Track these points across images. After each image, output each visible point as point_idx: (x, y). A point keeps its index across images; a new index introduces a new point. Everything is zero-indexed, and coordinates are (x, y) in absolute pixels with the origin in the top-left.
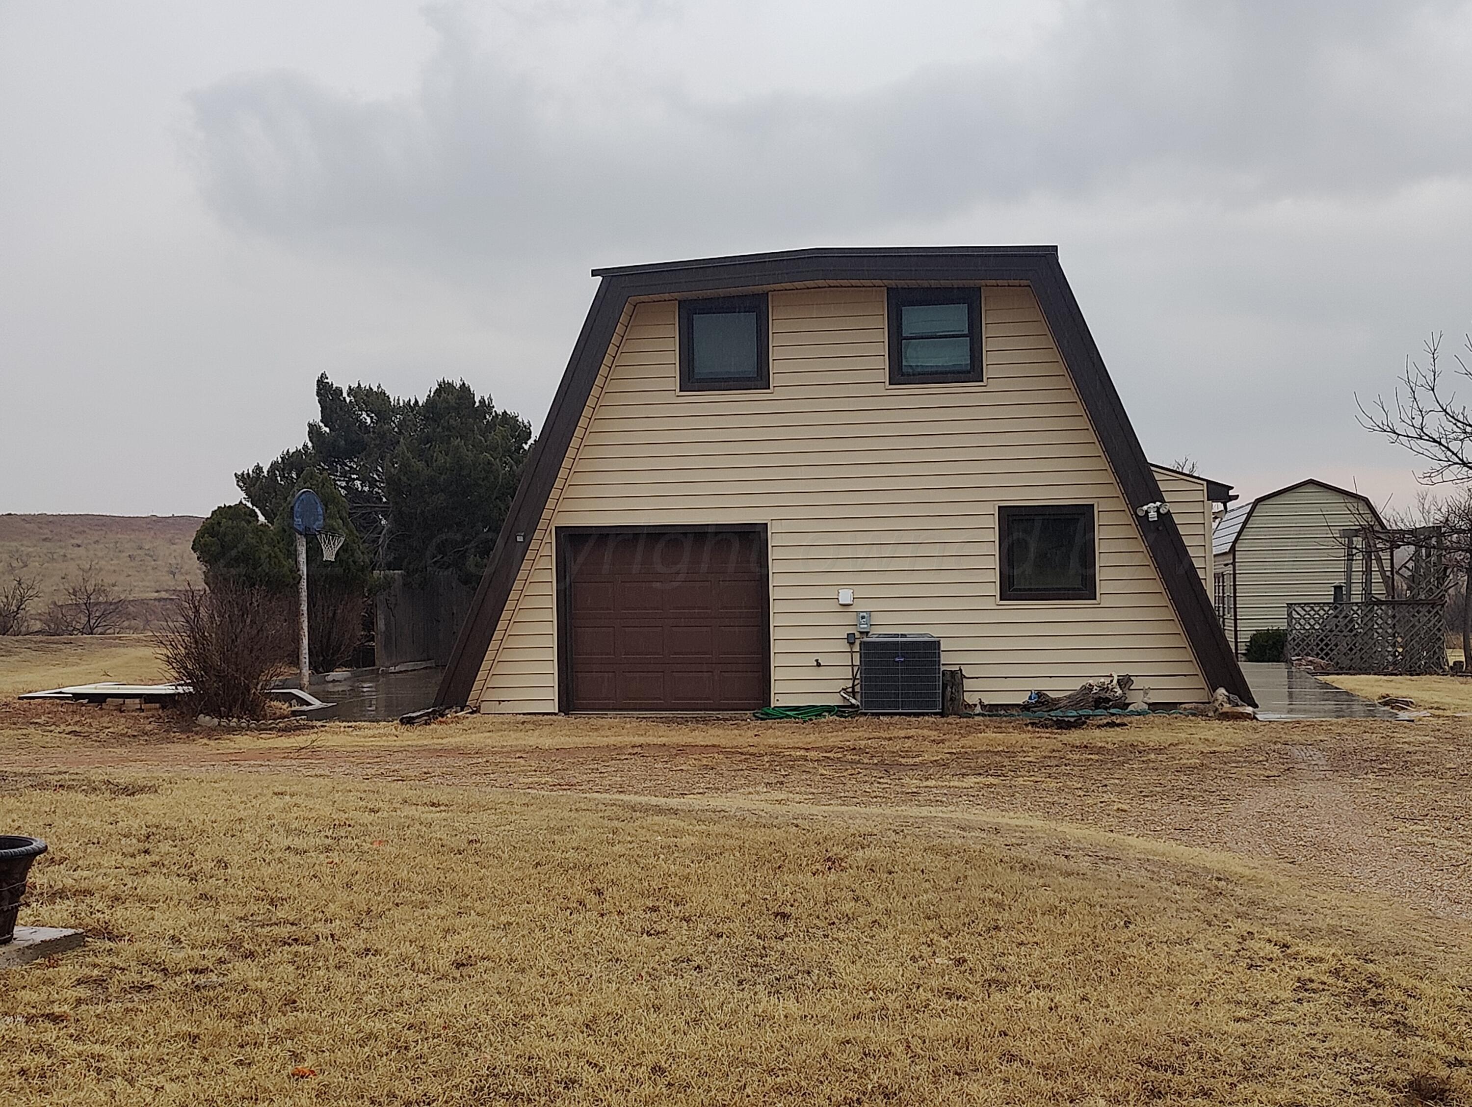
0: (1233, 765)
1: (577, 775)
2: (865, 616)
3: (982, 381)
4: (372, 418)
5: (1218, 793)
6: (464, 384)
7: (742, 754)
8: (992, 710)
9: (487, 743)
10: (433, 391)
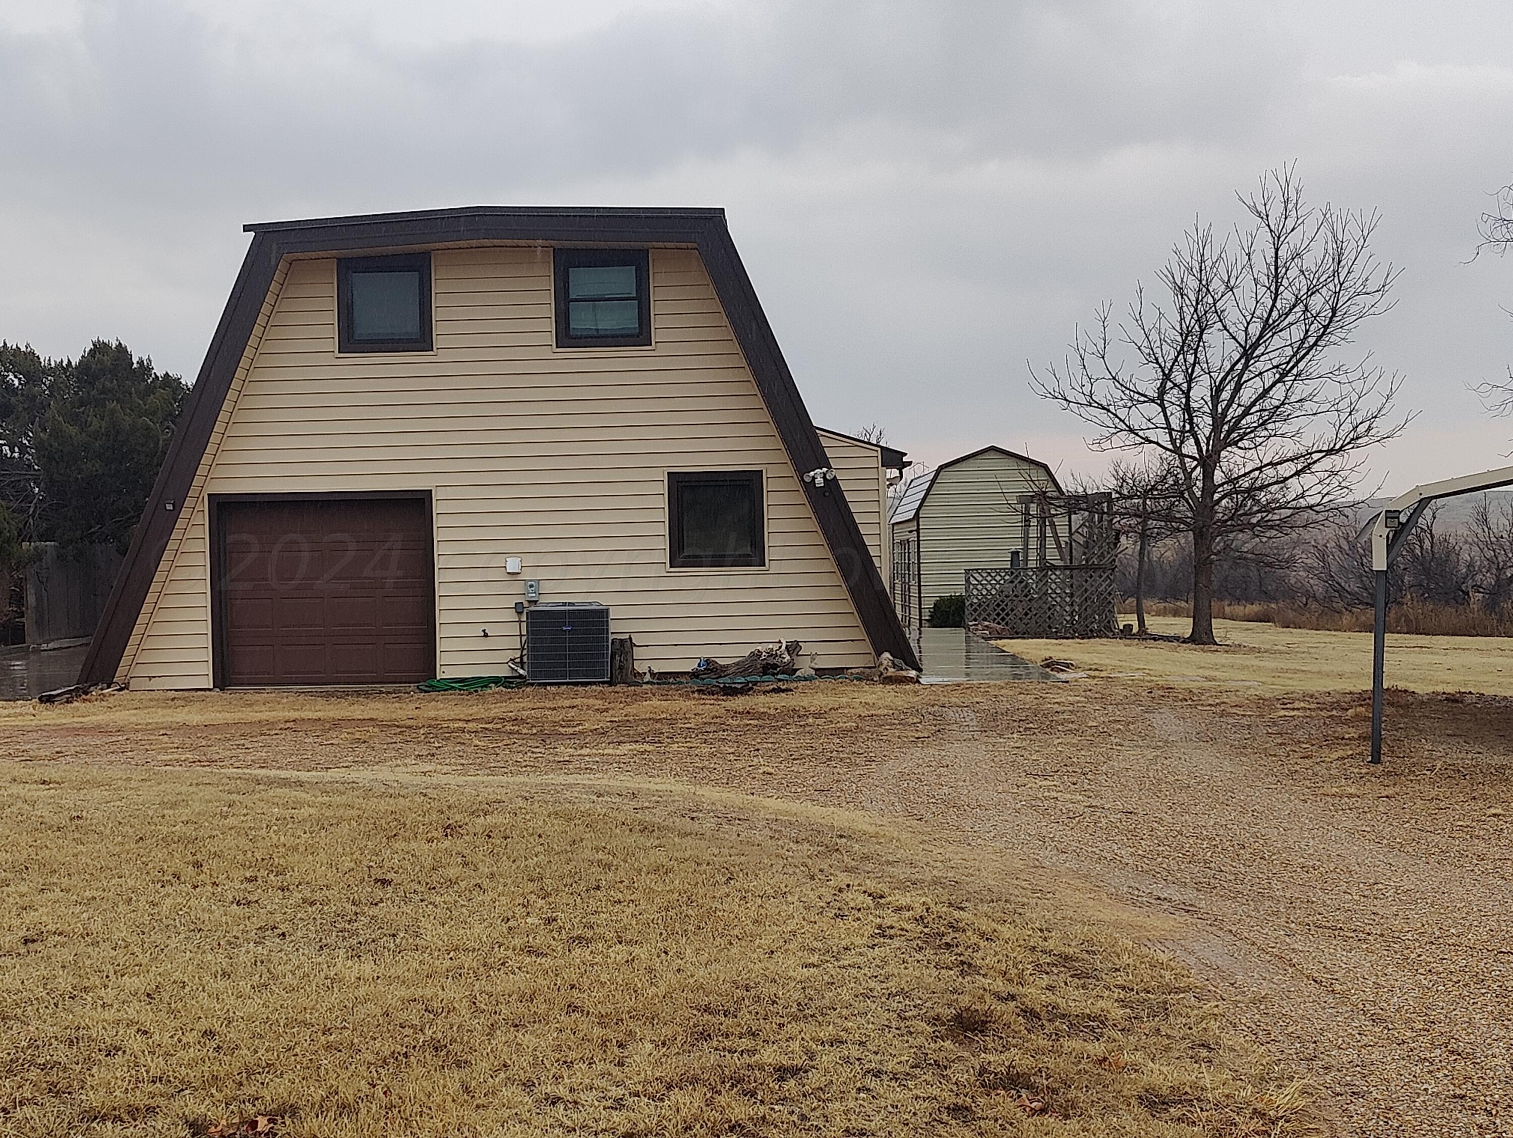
0: (888, 727)
1: (220, 751)
2: (533, 585)
3: (651, 345)
4: (20, 379)
5: (866, 754)
6: (120, 344)
7: (398, 726)
8: (662, 678)
9: (131, 720)
10: (87, 350)
